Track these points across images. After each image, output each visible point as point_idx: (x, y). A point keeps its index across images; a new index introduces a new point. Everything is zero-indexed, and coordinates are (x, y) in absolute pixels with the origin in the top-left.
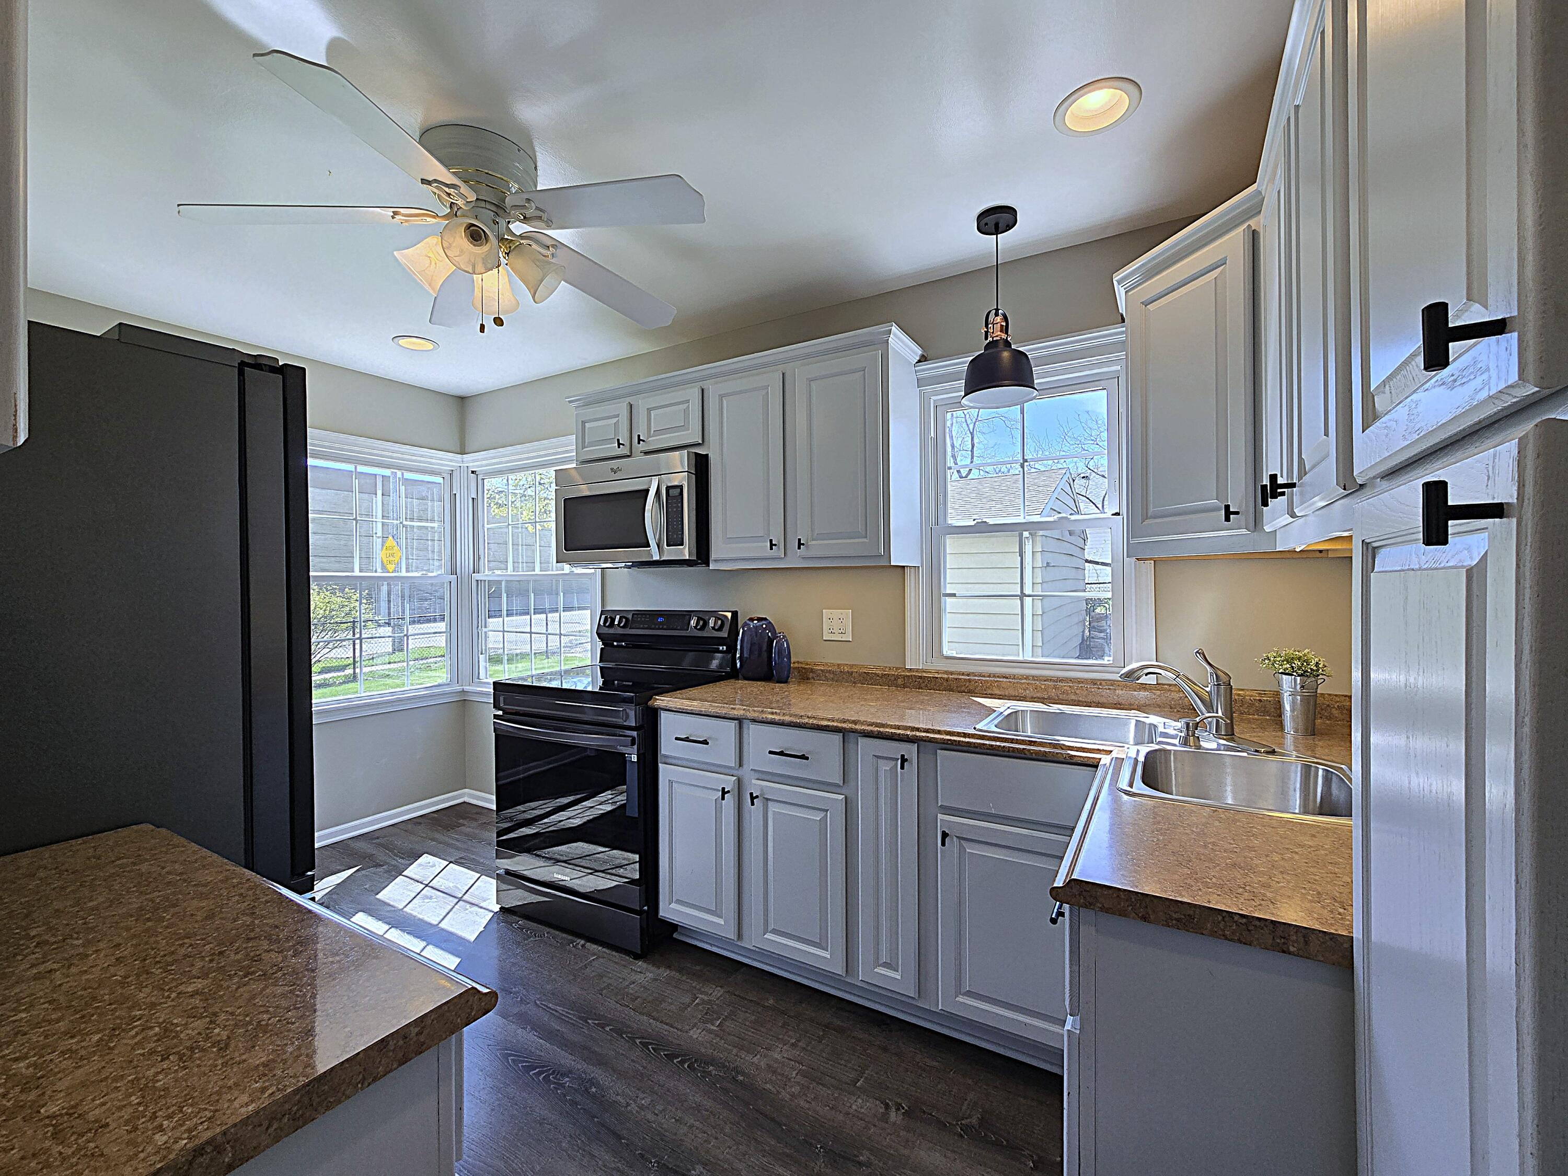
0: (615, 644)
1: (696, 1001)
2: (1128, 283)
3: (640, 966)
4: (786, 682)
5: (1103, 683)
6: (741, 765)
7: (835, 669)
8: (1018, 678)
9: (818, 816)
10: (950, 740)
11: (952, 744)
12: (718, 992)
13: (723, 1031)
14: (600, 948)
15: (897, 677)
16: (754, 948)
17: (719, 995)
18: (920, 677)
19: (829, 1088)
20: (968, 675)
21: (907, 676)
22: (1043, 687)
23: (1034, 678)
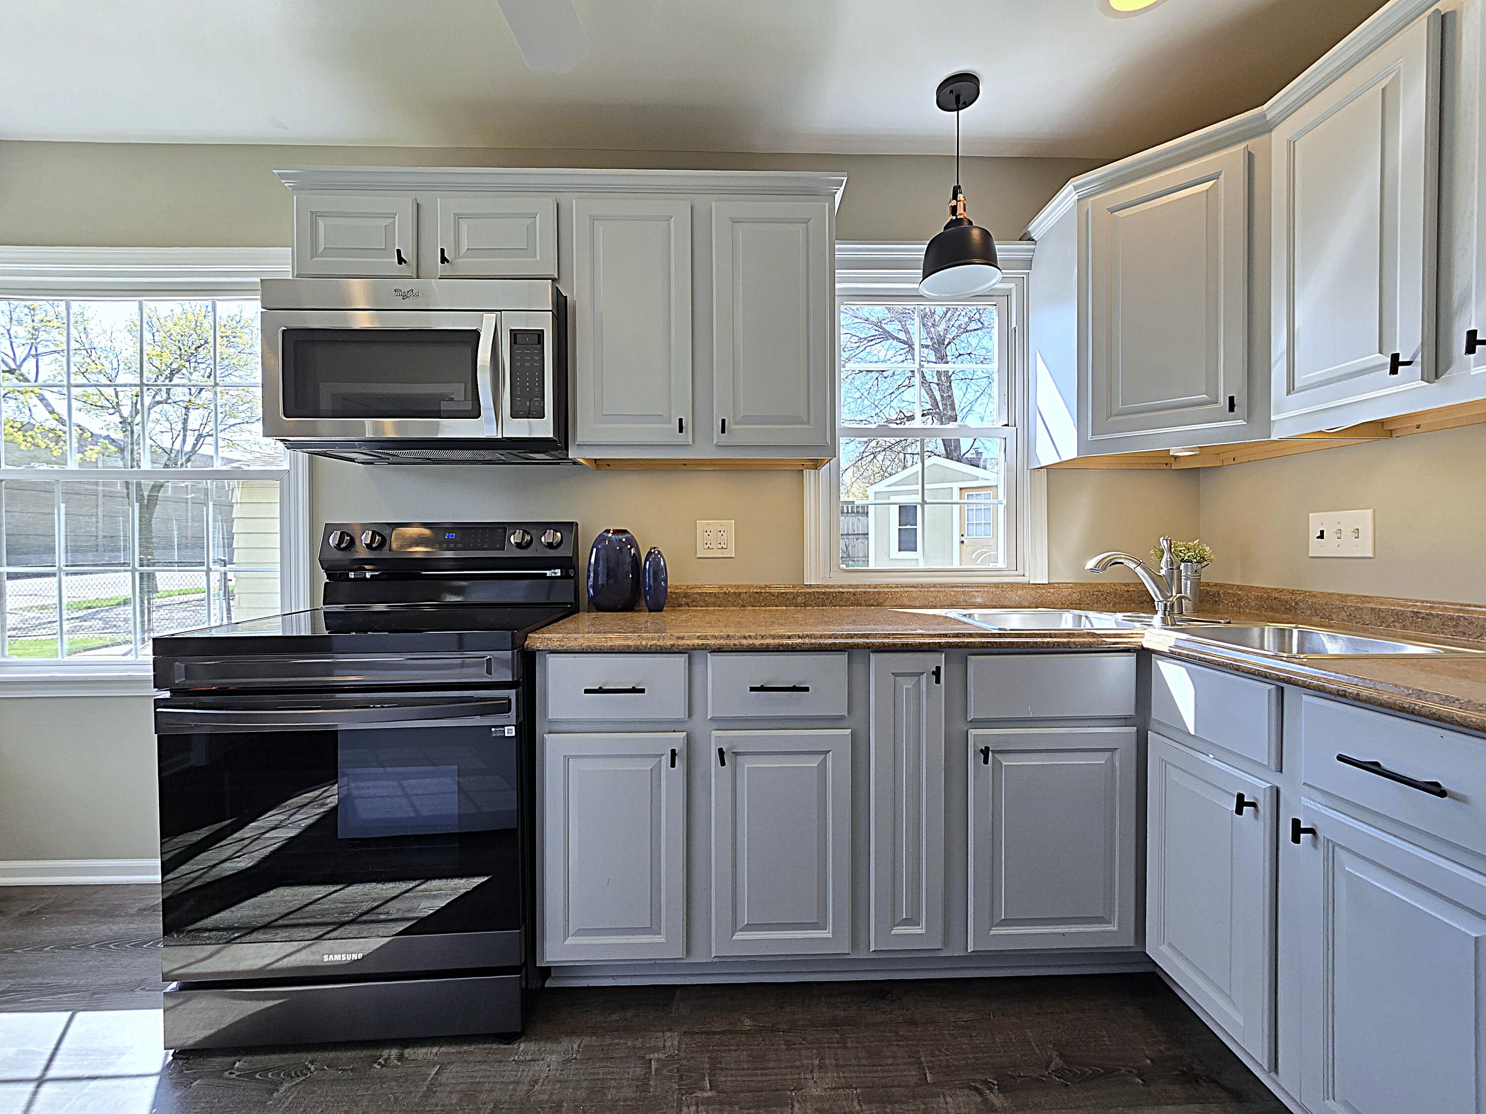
0: (352, 575)
1: (653, 1067)
2: (1084, 191)
3: (526, 1052)
4: (661, 610)
5: (1005, 586)
6: (690, 715)
7: (716, 590)
8: (926, 587)
9: (814, 762)
10: (989, 642)
11: (992, 647)
12: (672, 1041)
13: (723, 1092)
14: (435, 1050)
15: (796, 595)
16: (717, 960)
17: (676, 1043)
18: (824, 593)
19: (907, 1103)
20: (875, 588)
21: (808, 593)
22: (952, 593)
23: (942, 585)
